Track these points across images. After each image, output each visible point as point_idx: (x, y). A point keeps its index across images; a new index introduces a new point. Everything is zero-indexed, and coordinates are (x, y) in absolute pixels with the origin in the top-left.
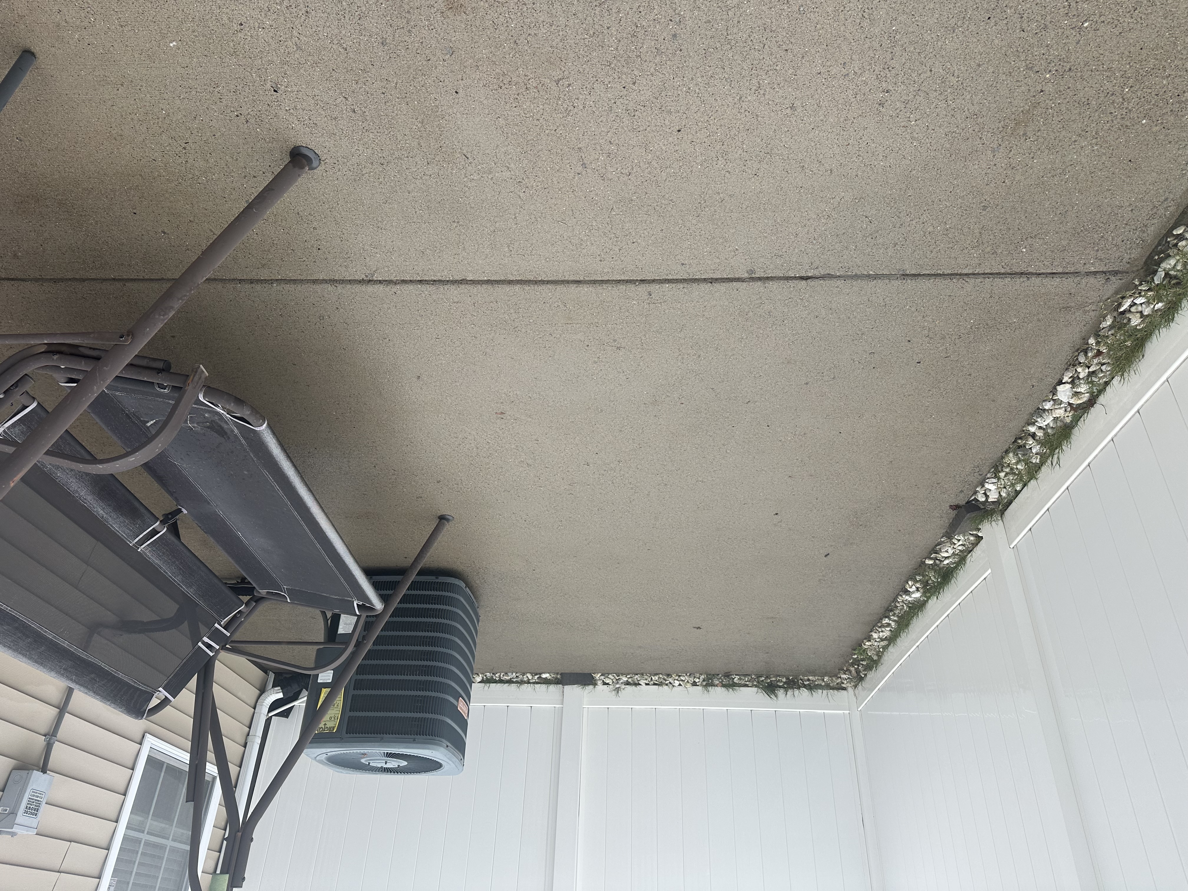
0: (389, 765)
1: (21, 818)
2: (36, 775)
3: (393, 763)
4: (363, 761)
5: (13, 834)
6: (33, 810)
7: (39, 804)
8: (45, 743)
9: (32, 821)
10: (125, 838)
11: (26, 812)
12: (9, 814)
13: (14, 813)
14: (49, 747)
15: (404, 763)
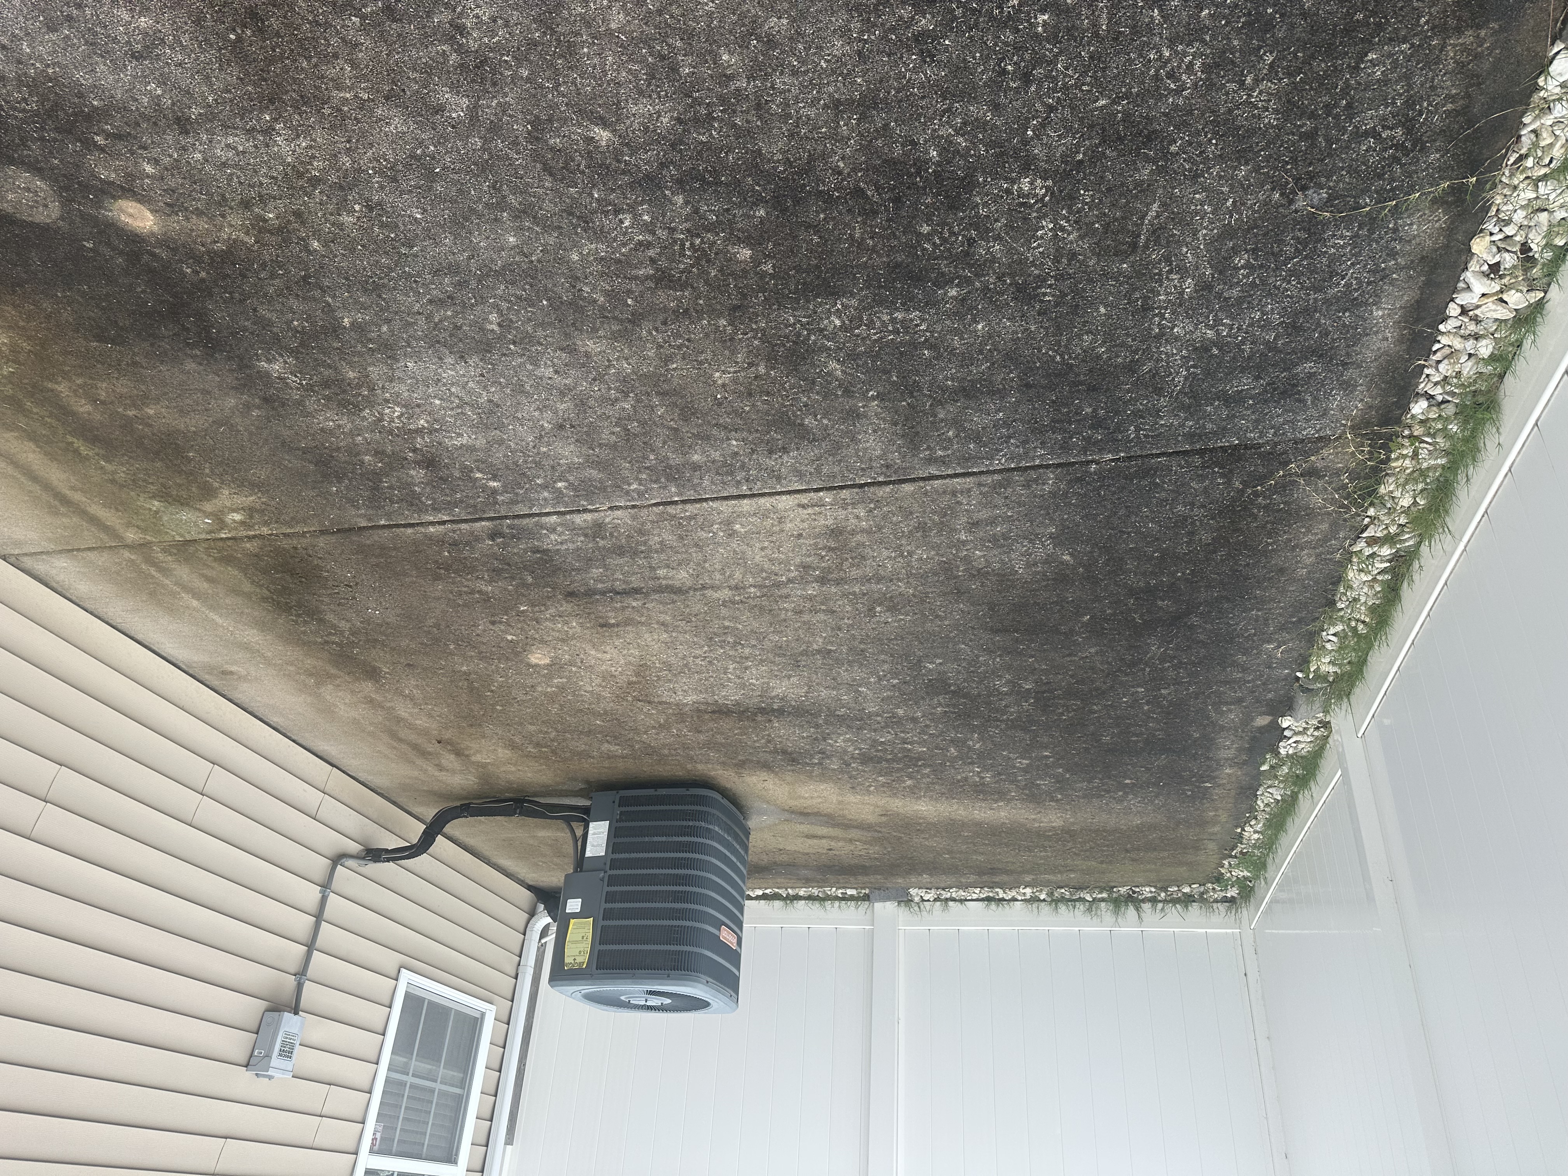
0: (649, 1003)
1: (275, 1061)
2: (287, 1015)
3: (655, 1001)
4: (623, 998)
5: (270, 1077)
6: (287, 1053)
7: (292, 1046)
8: (296, 983)
9: (288, 1065)
10: (388, 1081)
11: (280, 1055)
12: (264, 1057)
13: (268, 1056)
14: (300, 987)
15: (668, 1001)
